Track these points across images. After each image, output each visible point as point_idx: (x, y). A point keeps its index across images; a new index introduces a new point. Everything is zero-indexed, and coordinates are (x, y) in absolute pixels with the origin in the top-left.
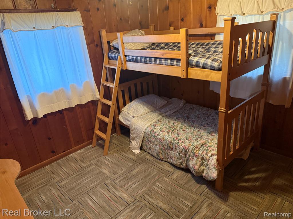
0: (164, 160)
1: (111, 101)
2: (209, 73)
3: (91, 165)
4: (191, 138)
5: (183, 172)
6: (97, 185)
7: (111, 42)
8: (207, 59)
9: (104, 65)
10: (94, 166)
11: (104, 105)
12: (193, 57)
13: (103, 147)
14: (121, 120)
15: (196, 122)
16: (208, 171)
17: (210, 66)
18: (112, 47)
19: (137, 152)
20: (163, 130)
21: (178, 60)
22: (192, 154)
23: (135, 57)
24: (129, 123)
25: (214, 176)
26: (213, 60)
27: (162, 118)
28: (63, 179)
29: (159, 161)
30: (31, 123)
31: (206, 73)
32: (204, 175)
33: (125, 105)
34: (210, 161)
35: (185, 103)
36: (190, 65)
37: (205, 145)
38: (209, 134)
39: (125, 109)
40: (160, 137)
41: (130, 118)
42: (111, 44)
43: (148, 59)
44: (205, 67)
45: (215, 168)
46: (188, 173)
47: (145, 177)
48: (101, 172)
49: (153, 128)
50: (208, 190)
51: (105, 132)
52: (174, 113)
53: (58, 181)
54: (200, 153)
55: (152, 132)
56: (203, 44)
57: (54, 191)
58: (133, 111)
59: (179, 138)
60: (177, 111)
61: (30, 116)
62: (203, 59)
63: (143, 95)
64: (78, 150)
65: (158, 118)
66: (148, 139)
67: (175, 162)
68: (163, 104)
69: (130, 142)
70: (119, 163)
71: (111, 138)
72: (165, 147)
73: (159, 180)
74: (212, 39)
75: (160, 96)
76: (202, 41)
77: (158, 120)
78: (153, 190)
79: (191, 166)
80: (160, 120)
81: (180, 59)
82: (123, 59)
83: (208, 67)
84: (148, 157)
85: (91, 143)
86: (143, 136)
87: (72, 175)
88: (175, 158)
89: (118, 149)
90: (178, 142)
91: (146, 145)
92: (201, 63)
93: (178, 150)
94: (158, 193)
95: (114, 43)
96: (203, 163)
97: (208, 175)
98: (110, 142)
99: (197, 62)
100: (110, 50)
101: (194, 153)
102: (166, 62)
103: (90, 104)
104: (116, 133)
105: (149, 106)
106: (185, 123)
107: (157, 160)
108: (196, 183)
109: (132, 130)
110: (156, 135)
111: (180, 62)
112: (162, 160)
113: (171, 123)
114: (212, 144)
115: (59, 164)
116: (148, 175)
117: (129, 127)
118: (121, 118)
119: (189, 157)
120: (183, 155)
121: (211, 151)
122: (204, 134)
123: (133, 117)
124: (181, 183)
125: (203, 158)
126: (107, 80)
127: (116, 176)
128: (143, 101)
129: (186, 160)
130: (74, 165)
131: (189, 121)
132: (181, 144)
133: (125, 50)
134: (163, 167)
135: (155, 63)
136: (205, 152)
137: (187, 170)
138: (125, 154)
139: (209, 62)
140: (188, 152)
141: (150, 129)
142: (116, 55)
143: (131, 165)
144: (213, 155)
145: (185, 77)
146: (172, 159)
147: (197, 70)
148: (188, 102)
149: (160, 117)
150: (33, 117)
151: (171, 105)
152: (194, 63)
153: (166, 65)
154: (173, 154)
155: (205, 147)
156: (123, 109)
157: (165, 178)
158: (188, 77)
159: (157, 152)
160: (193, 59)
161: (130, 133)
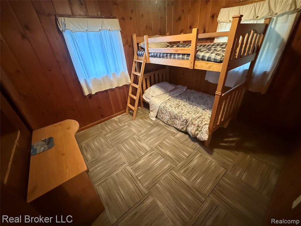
0: (171, 125)
1: (138, 85)
2: (212, 65)
3: (125, 125)
4: (191, 113)
5: (183, 134)
6: (129, 138)
7: (139, 43)
8: (211, 53)
9: (134, 60)
10: (127, 126)
11: (133, 87)
12: (200, 53)
13: (132, 115)
14: (144, 98)
15: (194, 102)
16: (202, 135)
17: (213, 59)
18: (140, 47)
19: (154, 119)
20: (172, 106)
21: (188, 55)
22: (191, 123)
23: (155, 54)
24: (149, 100)
25: (206, 138)
26: (216, 54)
27: (171, 98)
28: (108, 133)
29: (168, 126)
30: (88, 97)
31: (209, 65)
32: (198, 137)
33: (147, 88)
34: (203, 128)
35: (187, 89)
36: (197, 58)
37: (200, 117)
38: (203, 110)
39: (147, 91)
40: (169, 111)
41: (150, 97)
42: (139, 45)
43: (165, 55)
44: (209, 60)
45: (207, 133)
46: (186, 134)
47: (158, 135)
48: (131, 130)
49: (165, 104)
50: (200, 147)
51: (134, 105)
52: (180, 95)
53: (105, 134)
54: (197, 122)
55: (164, 107)
56: (204, 46)
57: (102, 140)
58: (152, 92)
59: (183, 112)
60: (182, 94)
61: (87, 93)
62: (208, 54)
63: (159, 82)
64: (117, 116)
65: (169, 98)
66: (161, 111)
67: (178, 127)
68: (172, 89)
69: (150, 112)
70: (142, 125)
71: (138, 109)
72: (172, 117)
73: (168, 138)
74: (211, 42)
75: (170, 83)
76: (204, 44)
77: (168, 99)
78: (163, 144)
79: (189, 130)
80: (170, 99)
81: (190, 54)
82: (147, 56)
83: (212, 60)
84: (161, 123)
85: (125, 112)
86: (158, 109)
87: (114, 130)
88: (178, 124)
89: (142, 116)
90: (182, 115)
91: (160, 115)
92: (206, 57)
93: (181, 120)
94: (167, 146)
95: (141, 45)
96: (198, 129)
97: (201, 137)
98: (137, 112)
99: (203, 56)
100: (138, 49)
101: (192, 122)
102: (179, 56)
103: (125, 87)
104: (140, 106)
105: (163, 90)
106: (187, 102)
107: (166, 125)
108: (191, 141)
109: (151, 105)
110: (167, 109)
111: (189, 57)
112: (169, 125)
113: (177, 101)
114: (206, 117)
115: (106, 124)
116: (160, 134)
117: (149, 103)
118: (144, 97)
119: (188, 125)
120: (184, 123)
121: (204, 121)
122: (200, 109)
123: (152, 97)
124: (182, 141)
125: (198, 126)
126: (136, 71)
127: (140, 133)
128: (159, 86)
129: (186, 126)
130: (115, 125)
131: (189, 101)
132: (183, 116)
133: (149, 49)
134: (170, 130)
135: (170, 58)
136: (200, 122)
137: (186, 133)
138: (146, 120)
139: (213, 56)
140: (188, 122)
141: (163, 105)
142: (143, 53)
143: (150, 127)
144: (205, 124)
145: (192, 68)
146: (176, 125)
147: (202, 62)
148: (189, 88)
149: (170, 97)
150: (89, 94)
151: (177, 90)
152: (200, 57)
153: (178, 59)
154: (177, 122)
155: (200, 119)
156: (145, 91)
157: (171, 137)
158: (195, 68)
159: (167, 120)
160: (200, 54)
161: (149, 107)
